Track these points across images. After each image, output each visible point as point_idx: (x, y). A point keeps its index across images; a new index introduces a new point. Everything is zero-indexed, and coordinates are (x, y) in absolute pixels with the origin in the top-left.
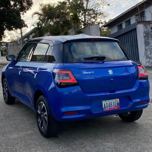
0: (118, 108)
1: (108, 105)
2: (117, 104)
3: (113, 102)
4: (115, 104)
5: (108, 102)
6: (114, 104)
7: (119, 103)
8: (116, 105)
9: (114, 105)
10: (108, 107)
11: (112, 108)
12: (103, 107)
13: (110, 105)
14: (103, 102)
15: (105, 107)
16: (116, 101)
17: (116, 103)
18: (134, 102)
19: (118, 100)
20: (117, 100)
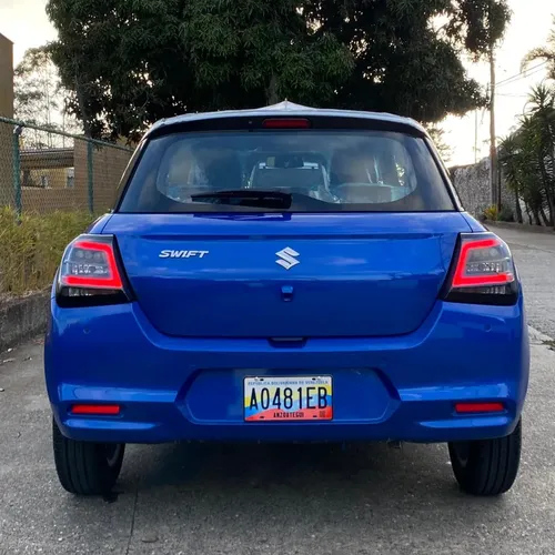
0: (322, 414)
1: (272, 396)
2: (320, 397)
3: (300, 390)
4: (309, 398)
5: (273, 384)
6: (304, 395)
7: (329, 393)
8: (314, 402)
9: (305, 403)
10: (271, 407)
11: (290, 411)
12: (247, 404)
13: (282, 397)
14: (247, 380)
15: (254, 405)
16: (317, 386)
17: (313, 393)
18: (404, 399)
19: (326, 382)
20: (321, 382)
